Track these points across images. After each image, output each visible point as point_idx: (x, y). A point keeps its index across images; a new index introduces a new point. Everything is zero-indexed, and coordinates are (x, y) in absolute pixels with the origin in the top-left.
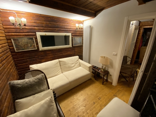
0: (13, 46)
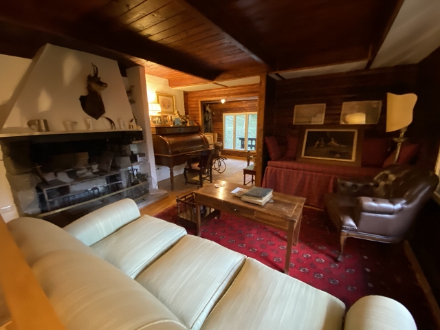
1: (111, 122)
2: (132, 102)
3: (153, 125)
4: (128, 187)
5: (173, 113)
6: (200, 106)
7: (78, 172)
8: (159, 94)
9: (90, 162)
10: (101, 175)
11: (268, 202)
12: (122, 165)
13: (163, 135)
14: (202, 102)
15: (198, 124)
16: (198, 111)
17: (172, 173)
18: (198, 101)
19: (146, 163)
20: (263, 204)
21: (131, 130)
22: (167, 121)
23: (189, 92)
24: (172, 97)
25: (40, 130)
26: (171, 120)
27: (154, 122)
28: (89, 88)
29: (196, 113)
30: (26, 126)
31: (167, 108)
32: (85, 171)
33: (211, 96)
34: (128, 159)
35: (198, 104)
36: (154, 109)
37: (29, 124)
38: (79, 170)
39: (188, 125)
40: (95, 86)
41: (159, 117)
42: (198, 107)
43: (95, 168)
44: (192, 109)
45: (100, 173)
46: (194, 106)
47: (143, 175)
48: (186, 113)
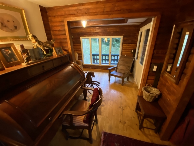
6: (66, 28)
14: (68, 22)
15: (67, 51)
16: (65, 34)
18: (63, 22)
24: (19, 11)
26: (24, 51)
29: (62, 37)
35: (64, 26)
39: (55, 54)
42: (65, 30)
44: (57, 33)
46: (59, 28)
48: (49, 38)
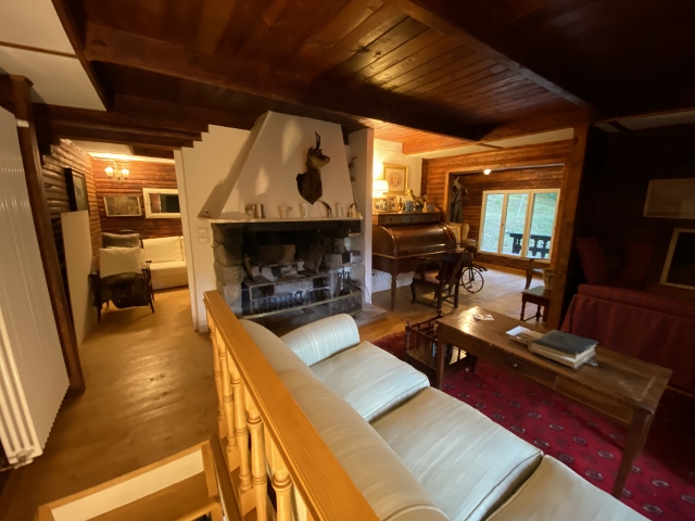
0: (104, 207)
1: (328, 207)
2: (353, 179)
3: (376, 212)
4: (335, 296)
5: (403, 193)
6: (447, 180)
7: (283, 269)
8: (387, 166)
9: (297, 257)
10: (307, 276)
11: (585, 364)
12: (332, 265)
13: (387, 226)
14: (450, 174)
15: (441, 209)
16: (443, 188)
17: (394, 284)
18: (444, 173)
19: (360, 265)
20: (576, 366)
21: (350, 218)
22: (394, 205)
23: (432, 160)
24: (404, 168)
25: (256, 216)
26: (401, 204)
27: (377, 207)
28: (309, 164)
29: (439, 191)
30: (243, 211)
31: (396, 186)
32: (290, 268)
33: (469, 165)
34: (340, 257)
35: (444, 178)
36: (379, 189)
37: (247, 209)
38: (285, 266)
39: (425, 210)
40: (315, 162)
41: (385, 200)
42: (444, 183)
43: (301, 265)
44: (434, 186)
45: (307, 273)
46: (437, 181)
47: (355, 282)
48: (423, 193)
